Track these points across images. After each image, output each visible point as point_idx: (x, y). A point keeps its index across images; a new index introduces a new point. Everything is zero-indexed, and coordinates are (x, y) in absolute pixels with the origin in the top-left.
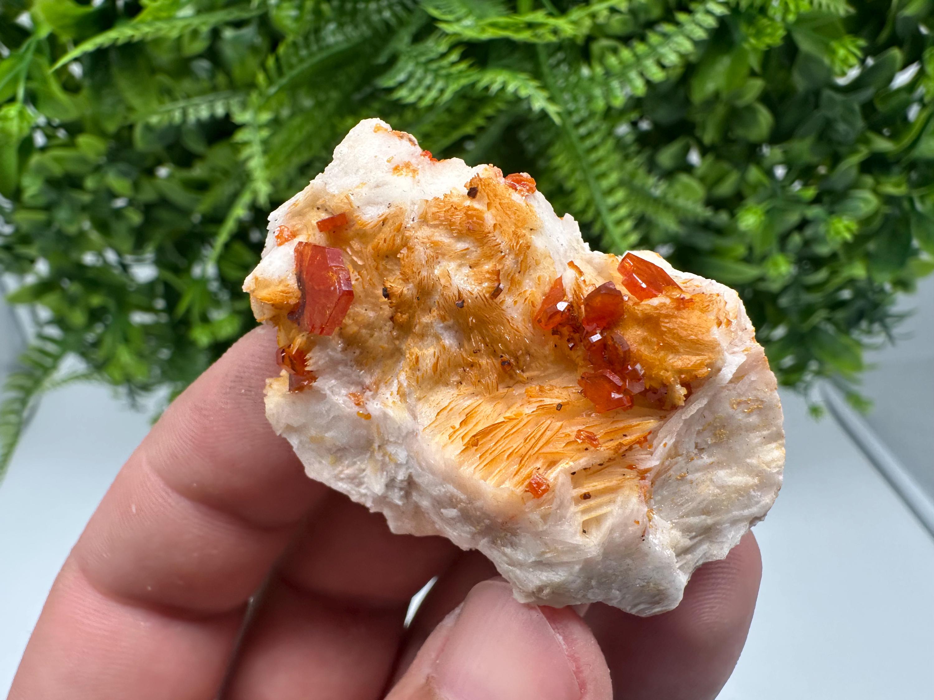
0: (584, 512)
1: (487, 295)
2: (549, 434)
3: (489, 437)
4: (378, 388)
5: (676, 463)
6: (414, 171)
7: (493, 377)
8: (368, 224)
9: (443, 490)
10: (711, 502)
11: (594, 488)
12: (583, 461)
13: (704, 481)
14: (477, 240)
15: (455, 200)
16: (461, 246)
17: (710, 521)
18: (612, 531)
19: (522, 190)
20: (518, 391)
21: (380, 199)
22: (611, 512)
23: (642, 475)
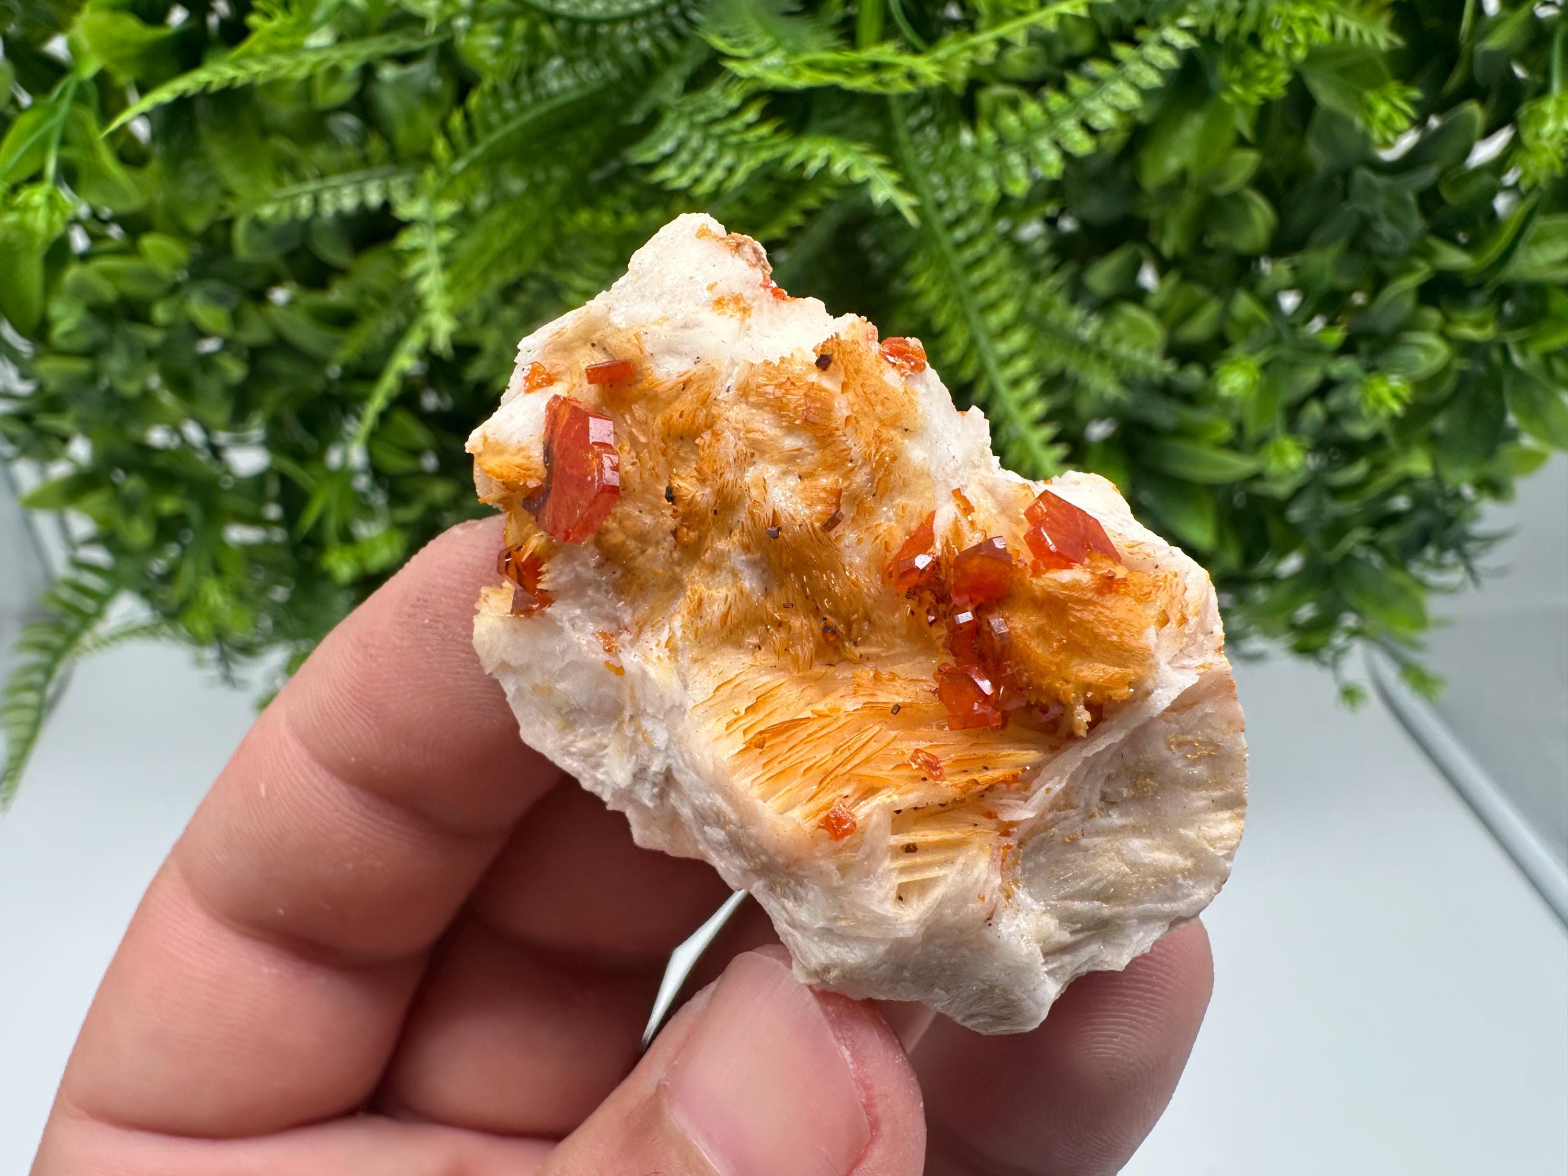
0: (903, 870)
1: (817, 525)
2: (873, 746)
3: (783, 738)
4: (640, 631)
5: (1066, 818)
6: (745, 310)
7: (805, 649)
8: (661, 384)
9: (709, 801)
10: (1112, 884)
11: (923, 839)
12: (912, 796)
13: (1107, 851)
14: (817, 438)
15: (798, 368)
16: (791, 443)
17: (1106, 910)
18: (941, 904)
19: (902, 366)
20: (843, 673)
21: (686, 349)
22: (945, 877)
23: (1005, 830)
